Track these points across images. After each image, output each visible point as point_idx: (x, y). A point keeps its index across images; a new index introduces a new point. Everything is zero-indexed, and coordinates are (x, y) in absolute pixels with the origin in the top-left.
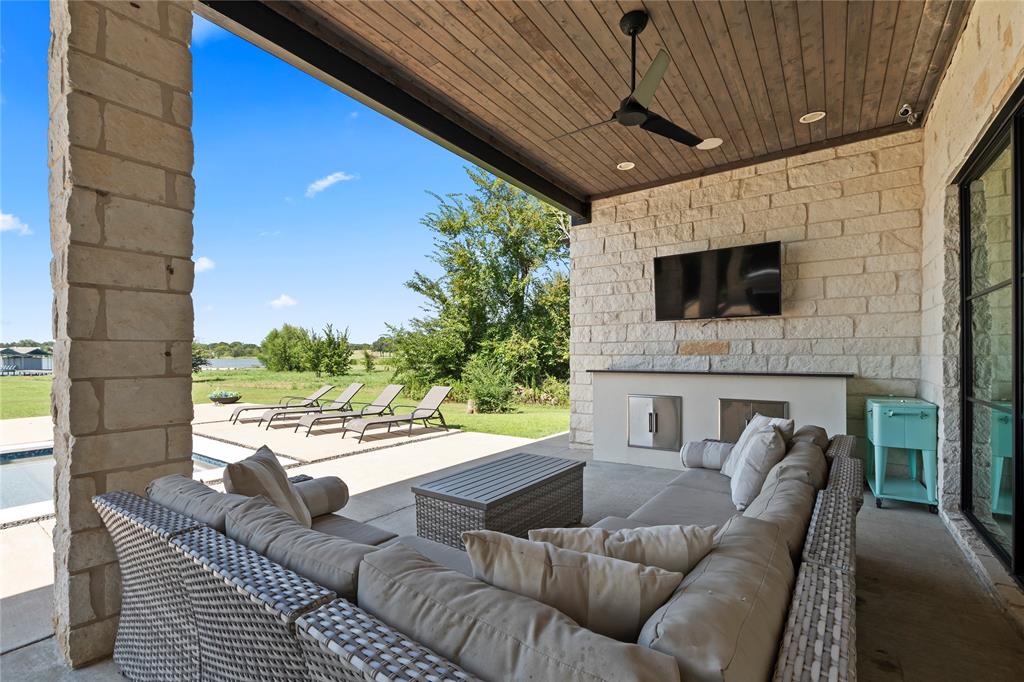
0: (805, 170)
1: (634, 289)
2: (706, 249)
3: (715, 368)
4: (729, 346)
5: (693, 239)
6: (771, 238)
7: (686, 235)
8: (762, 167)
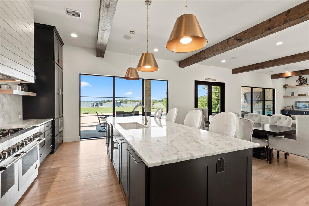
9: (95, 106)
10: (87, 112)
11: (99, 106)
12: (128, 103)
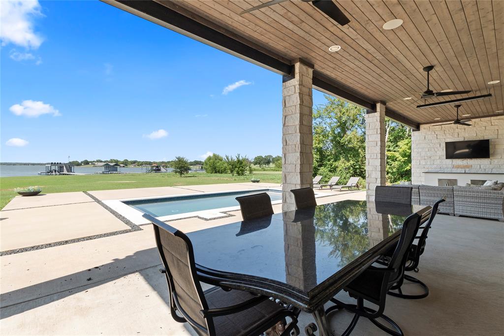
0: (497, 121)
1: (436, 150)
2: (463, 140)
3: (466, 172)
4: (471, 166)
5: (458, 137)
6: (486, 138)
7: (456, 135)
8: (482, 119)
9: (54, 173)
10: (32, 188)
11: (65, 172)
12: (129, 166)
